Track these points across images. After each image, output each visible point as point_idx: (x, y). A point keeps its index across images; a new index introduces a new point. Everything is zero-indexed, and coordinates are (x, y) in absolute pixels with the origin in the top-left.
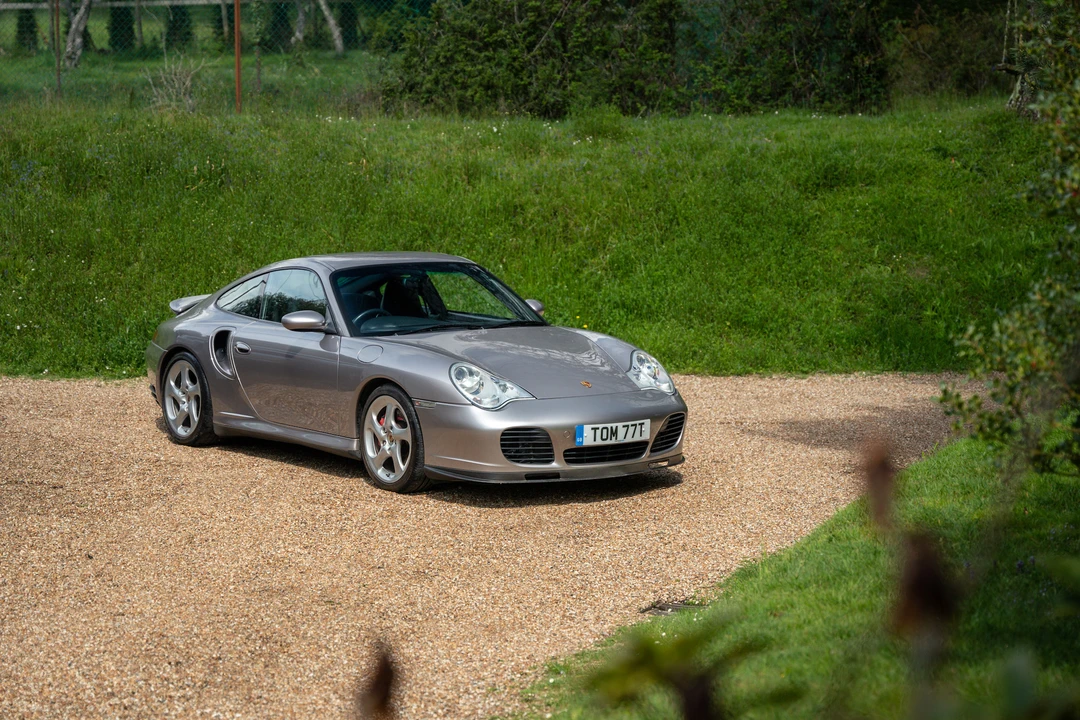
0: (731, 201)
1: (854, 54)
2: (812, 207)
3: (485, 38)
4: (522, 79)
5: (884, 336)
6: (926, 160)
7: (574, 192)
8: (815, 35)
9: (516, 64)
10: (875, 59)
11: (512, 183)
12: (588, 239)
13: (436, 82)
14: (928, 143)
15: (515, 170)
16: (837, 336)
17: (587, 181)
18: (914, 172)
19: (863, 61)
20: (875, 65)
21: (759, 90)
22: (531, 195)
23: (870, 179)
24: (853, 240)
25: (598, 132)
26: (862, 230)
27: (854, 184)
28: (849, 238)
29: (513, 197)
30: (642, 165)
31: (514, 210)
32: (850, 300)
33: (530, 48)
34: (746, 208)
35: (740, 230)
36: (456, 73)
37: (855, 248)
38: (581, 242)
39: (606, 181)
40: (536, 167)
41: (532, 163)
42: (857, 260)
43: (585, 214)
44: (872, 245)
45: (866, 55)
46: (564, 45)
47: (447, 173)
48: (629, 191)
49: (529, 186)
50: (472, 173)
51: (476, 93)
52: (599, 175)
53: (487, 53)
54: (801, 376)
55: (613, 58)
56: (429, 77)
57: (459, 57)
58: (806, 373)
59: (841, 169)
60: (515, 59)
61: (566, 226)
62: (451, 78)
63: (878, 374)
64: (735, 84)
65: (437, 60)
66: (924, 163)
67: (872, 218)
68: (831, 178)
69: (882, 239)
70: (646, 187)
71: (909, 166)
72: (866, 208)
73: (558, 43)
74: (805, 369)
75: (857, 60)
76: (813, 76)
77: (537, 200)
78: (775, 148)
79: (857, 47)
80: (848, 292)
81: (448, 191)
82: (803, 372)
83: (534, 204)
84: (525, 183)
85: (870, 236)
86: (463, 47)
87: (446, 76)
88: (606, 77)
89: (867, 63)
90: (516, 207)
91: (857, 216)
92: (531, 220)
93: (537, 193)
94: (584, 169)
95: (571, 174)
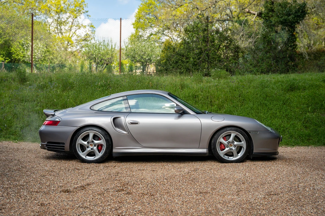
0: (262, 94)
1: (289, 62)
2: (288, 96)
3: (187, 56)
4: (197, 67)
5: (318, 134)
6: (321, 83)
7: (213, 92)
8: (278, 56)
9: (195, 63)
10: (295, 63)
11: (194, 89)
12: (218, 105)
13: (173, 68)
14: (320, 79)
15: (195, 86)
16: (301, 134)
17: (217, 89)
18: (318, 87)
19: (291, 64)
20: (295, 64)
21: (263, 70)
22: (200, 93)
23: (304, 89)
24: (302, 106)
25: (220, 77)
26: (304, 103)
27: (299, 90)
28: (300, 105)
29: (195, 93)
30: (233, 85)
31: (195, 97)
32: (303, 123)
33: (199, 59)
34: (267, 96)
35: (266, 102)
36: (179, 65)
37: (303, 108)
38: (216, 106)
39: (223, 89)
40: (202, 85)
41: (200, 84)
42: (303, 111)
43: (217, 98)
44: (308, 107)
45: (292, 62)
46: (209, 58)
47: (175, 86)
48: (230, 91)
49: (200, 90)
50: (183, 87)
51: (184, 71)
52: (221, 87)
53: (187, 60)
54: (292, 146)
55: (222, 62)
56: (171, 67)
57: (180, 61)
58: (294, 145)
59: (295, 85)
60: (195, 62)
61: (211, 101)
62: (177, 67)
63: (318, 146)
64: (256, 69)
65: (174, 62)
66: (321, 84)
67: (307, 99)
68: (292, 88)
69: (311, 105)
70: (235, 91)
71: (316, 85)
72: (305, 96)
73: (207, 57)
74: (293, 144)
75: (290, 63)
76: (277, 68)
77: (202, 94)
78: (273, 80)
79: (290, 60)
80: (302, 121)
81: (175, 91)
82: (292, 145)
83: (201, 95)
84: (198, 89)
85: (307, 104)
86: (181, 59)
87: (176, 66)
88: (220, 66)
89: (293, 64)
90: (196, 96)
91: (302, 99)
92: (200, 100)
93: (202, 92)
94: (216, 86)
95: (212, 87)
